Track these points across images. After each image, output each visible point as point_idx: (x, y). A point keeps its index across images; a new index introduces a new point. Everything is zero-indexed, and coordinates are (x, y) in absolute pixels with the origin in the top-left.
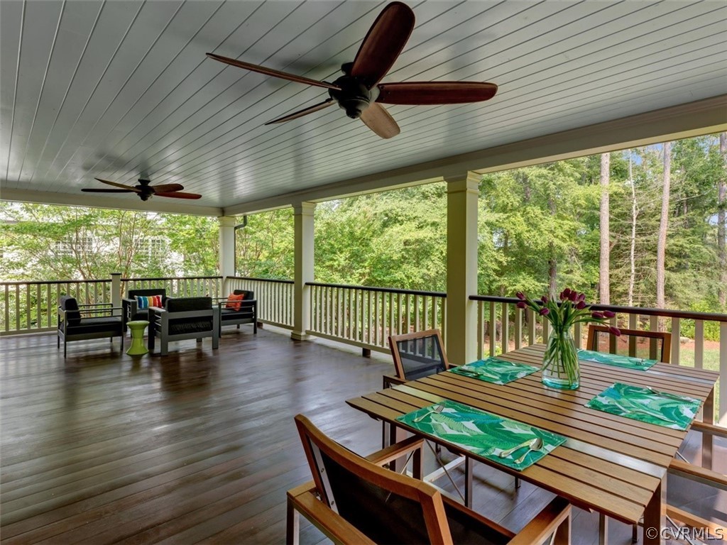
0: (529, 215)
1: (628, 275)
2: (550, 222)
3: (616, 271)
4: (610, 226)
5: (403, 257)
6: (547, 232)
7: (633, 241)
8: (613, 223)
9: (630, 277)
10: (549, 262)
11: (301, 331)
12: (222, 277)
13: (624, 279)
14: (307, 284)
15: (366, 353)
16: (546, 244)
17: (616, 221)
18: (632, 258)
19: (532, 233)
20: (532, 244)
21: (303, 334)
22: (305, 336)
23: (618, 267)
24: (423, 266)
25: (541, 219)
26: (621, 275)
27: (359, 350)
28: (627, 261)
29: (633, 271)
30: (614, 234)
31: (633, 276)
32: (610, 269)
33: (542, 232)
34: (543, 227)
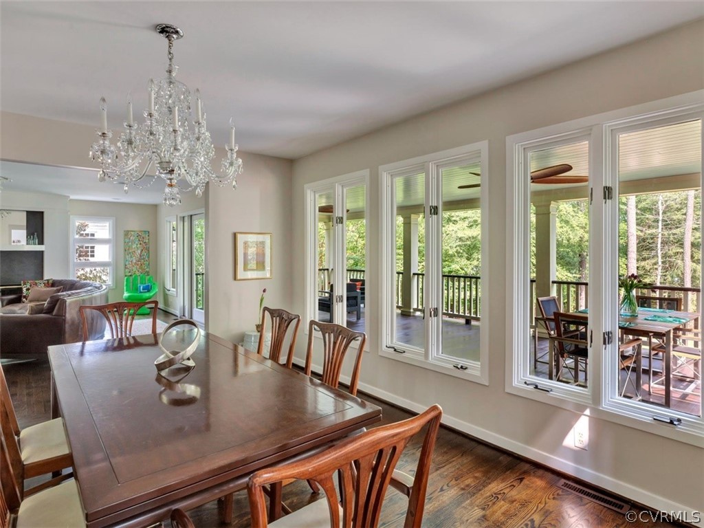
0: (562, 213)
1: (655, 267)
2: (581, 219)
3: (643, 264)
4: (637, 219)
5: (457, 252)
6: (578, 228)
7: (660, 235)
8: (639, 217)
9: (656, 269)
10: (580, 255)
11: (410, 309)
12: (328, 270)
13: (651, 271)
14: (414, 274)
15: (468, 322)
16: (577, 239)
17: (642, 215)
18: (659, 251)
19: (565, 229)
20: (565, 239)
21: (412, 310)
22: (413, 312)
23: (644, 259)
24: (474, 259)
25: (573, 216)
26: (648, 268)
27: (463, 321)
28: (653, 253)
29: (660, 263)
30: (640, 228)
31: (660, 268)
32: (638, 261)
33: (573, 227)
34: (574, 223)
